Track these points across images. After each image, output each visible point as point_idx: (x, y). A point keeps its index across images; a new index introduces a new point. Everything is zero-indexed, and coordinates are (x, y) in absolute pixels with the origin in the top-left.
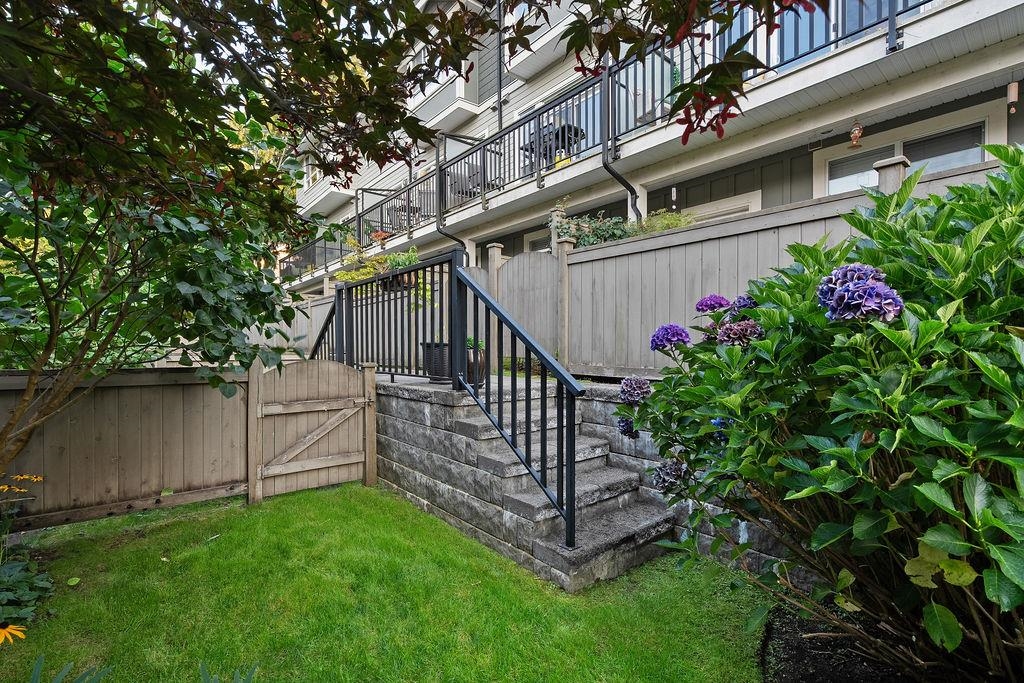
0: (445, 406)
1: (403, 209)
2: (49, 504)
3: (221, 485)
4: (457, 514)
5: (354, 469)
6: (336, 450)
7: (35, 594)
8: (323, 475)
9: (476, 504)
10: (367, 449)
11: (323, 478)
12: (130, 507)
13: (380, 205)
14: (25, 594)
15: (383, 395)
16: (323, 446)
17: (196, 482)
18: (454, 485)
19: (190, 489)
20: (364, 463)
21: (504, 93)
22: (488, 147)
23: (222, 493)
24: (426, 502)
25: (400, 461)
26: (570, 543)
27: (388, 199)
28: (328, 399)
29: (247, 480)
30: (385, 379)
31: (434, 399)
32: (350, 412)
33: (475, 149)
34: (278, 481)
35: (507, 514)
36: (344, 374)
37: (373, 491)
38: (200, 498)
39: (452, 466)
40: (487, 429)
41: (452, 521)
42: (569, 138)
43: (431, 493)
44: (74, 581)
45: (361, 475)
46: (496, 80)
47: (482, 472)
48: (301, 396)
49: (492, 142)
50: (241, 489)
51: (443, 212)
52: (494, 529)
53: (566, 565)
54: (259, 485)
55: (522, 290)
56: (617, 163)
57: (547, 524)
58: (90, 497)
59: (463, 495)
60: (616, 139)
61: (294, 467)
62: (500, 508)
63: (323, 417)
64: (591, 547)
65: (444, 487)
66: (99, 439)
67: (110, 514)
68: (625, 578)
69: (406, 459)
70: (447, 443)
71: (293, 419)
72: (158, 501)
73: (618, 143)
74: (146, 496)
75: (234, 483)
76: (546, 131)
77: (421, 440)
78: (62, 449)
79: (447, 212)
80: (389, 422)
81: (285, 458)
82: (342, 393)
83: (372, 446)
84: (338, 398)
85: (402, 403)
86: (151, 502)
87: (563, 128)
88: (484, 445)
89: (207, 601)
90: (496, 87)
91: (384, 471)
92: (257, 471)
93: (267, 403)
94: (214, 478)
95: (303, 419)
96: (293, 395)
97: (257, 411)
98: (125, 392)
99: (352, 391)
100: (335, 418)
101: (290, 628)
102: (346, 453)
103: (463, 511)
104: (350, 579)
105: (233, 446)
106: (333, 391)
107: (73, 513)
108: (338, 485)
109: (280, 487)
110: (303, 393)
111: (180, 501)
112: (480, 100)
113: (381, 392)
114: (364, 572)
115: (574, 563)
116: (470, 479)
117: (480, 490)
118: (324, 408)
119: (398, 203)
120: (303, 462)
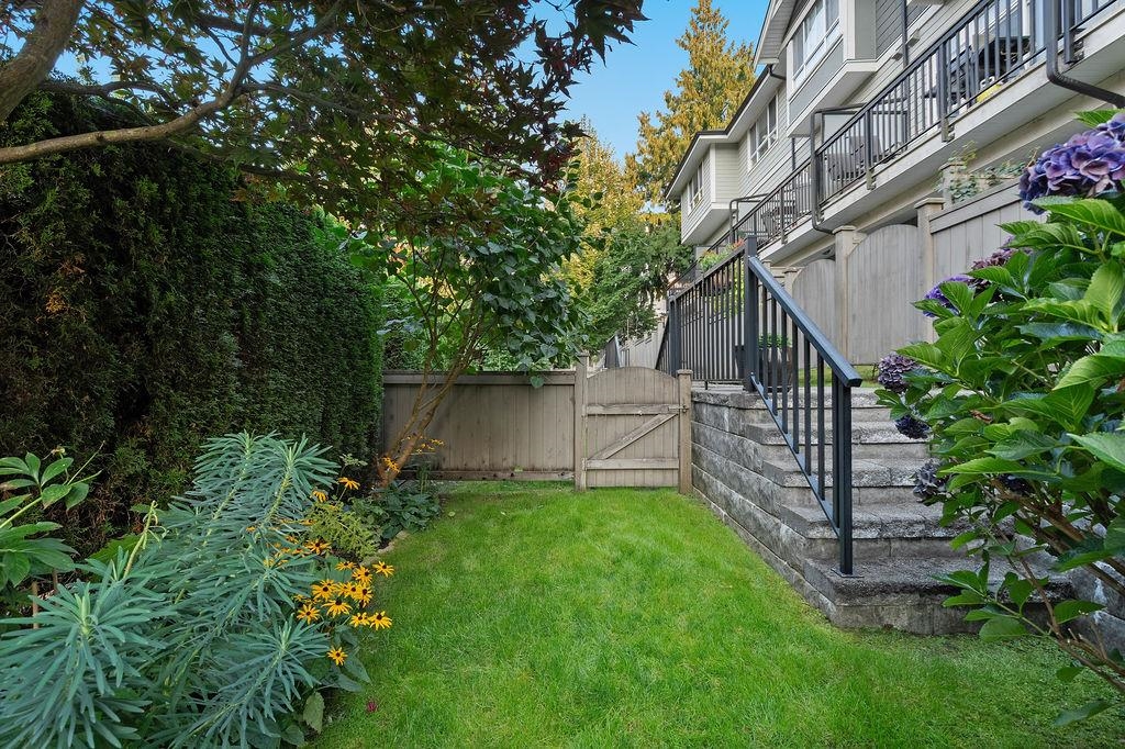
0: (740, 409)
1: (777, 211)
2: (452, 466)
3: (555, 470)
4: (745, 527)
5: (668, 474)
6: (651, 455)
7: (429, 514)
8: (639, 475)
9: (759, 515)
10: (682, 456)
11: (639, 479)
12: (495, 476)
13: (753, 213)
14: (424, 512)
15: (697, 401)
16: (639, 448)
17: (538, 466)
18: (744, 494)
19: (533, 469)
20: (679, 470)
21: (911, 31)
22: (875, 109)
23: (555, 477)
24: (724, 513)
25: (708, 471)
26: (847, 569)
27: (761, 205)
28: (643, 404)
29: (574, 470)
30: (698, 387)
31: (730, 403)
32: (664, 418)
33: (857, 118)
34: (600, 475)
35: (784, 527)
36: (660, 380)
37: (684, 499)
38: (540, 478)
39: (743, 474)
40: (773, 433)
41: (742, 534)
42: (1003, 58)
43: (728, 505)
44: (452, 514)
45: (676, 483)
46: (900, 19)
47: (765, 480)
48: (619, 400)
49: (879, 103)
50: (569, 476)
51: (820, 204)
52: (773, 544)
53: (833, 592)
54: (584, 475)
55: (875, 277)
56: (1079, 67)
57: (827, 545)
58: (473, 464)
59: (751, 506)
60: (1075, 31)
61: (612, 464)
62: (778, 521)
63: (639, 421)
64: (878, 580)
65: (737, 497)
66: (478, 422)
67: (484, 479)
68: (943, 640)
69: (712, 468)
70: (740, 449)
71: (613, 419)
72: (512, 475)
73: (1078, 37)
74: (506, 470)
75: (564, 471)
76: (954, 67)
77: (722, 448)
78: (459, 427)
79: (825, 203)
80: (701, 430)
81: (605, 455)
82: (658, 399)
83: (687, 456)
84: (652, 403)
85: (710, 409)
86: (508, 474)
87: (992, 46)
88: (772, 451)
89: (513, 542)
90: (901, 28)
91: (697, 481)
92: (583, 464)
93: (590, 405)
94: (550, 464)
95: (621, 420)
96: (613, 399)
97: (583, 410)
98: (494, 389)
99: (667, 398)
100: (650, 422)
101: (552, 572)
102: (661, 458)
103: (751, 523)
104: (616, 554)
105: (564, 439)
106: (649, 396)
107: (464, 474)
108: (653, 489)
109: (600, 480)
110: (622, 397)
111: (526, 477)
112: (879, 51)
113: (695, 399)
114: (630, 552)
115: (842, 592)
116: (755, 488)
117: (764, 500)
118: (639, 412)
119: (771, 206)
120: (619, 460)
